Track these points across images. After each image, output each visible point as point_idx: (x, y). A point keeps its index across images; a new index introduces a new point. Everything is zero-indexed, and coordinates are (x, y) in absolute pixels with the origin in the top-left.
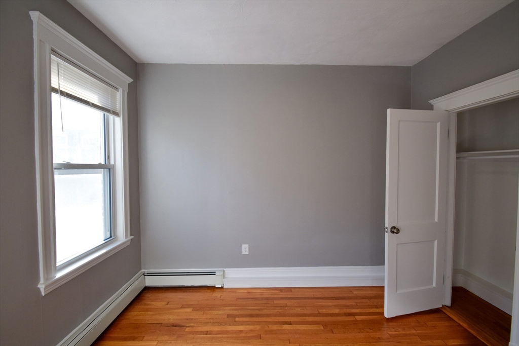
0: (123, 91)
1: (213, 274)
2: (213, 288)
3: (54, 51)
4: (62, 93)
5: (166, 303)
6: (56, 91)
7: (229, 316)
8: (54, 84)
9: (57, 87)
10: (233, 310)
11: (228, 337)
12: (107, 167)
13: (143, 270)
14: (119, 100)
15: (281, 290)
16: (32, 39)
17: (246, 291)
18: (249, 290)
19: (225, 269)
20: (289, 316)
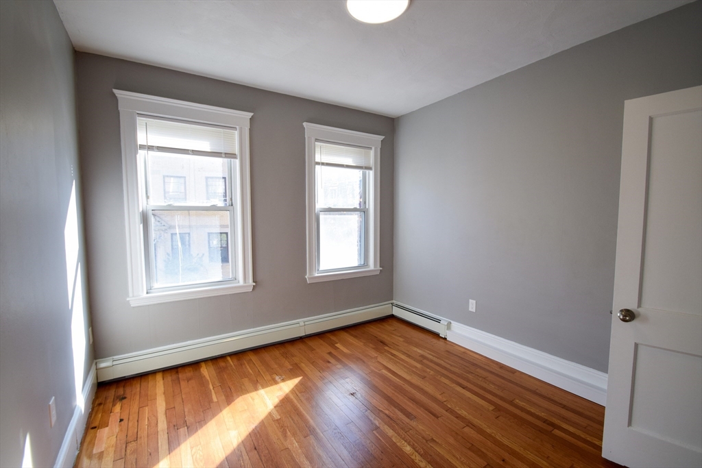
0: (376, 149)
1: (438, 321)
2: (436, 335)
3: (317, 140)
4: (323, 164)
5: (393, 329)
6: (318, 163)
7: (422, 356)
8: (318, 159)
9: (319, 161)
10: (430, 354)
11: (405, 366)
12: (363, 210)
13: (394, 301)
14: (372, 157)
15: (502, 366)
16: (305, 138)
17: (463, 350)
18: (466, 351)
19: (452, 322)
20: (472, 384)
